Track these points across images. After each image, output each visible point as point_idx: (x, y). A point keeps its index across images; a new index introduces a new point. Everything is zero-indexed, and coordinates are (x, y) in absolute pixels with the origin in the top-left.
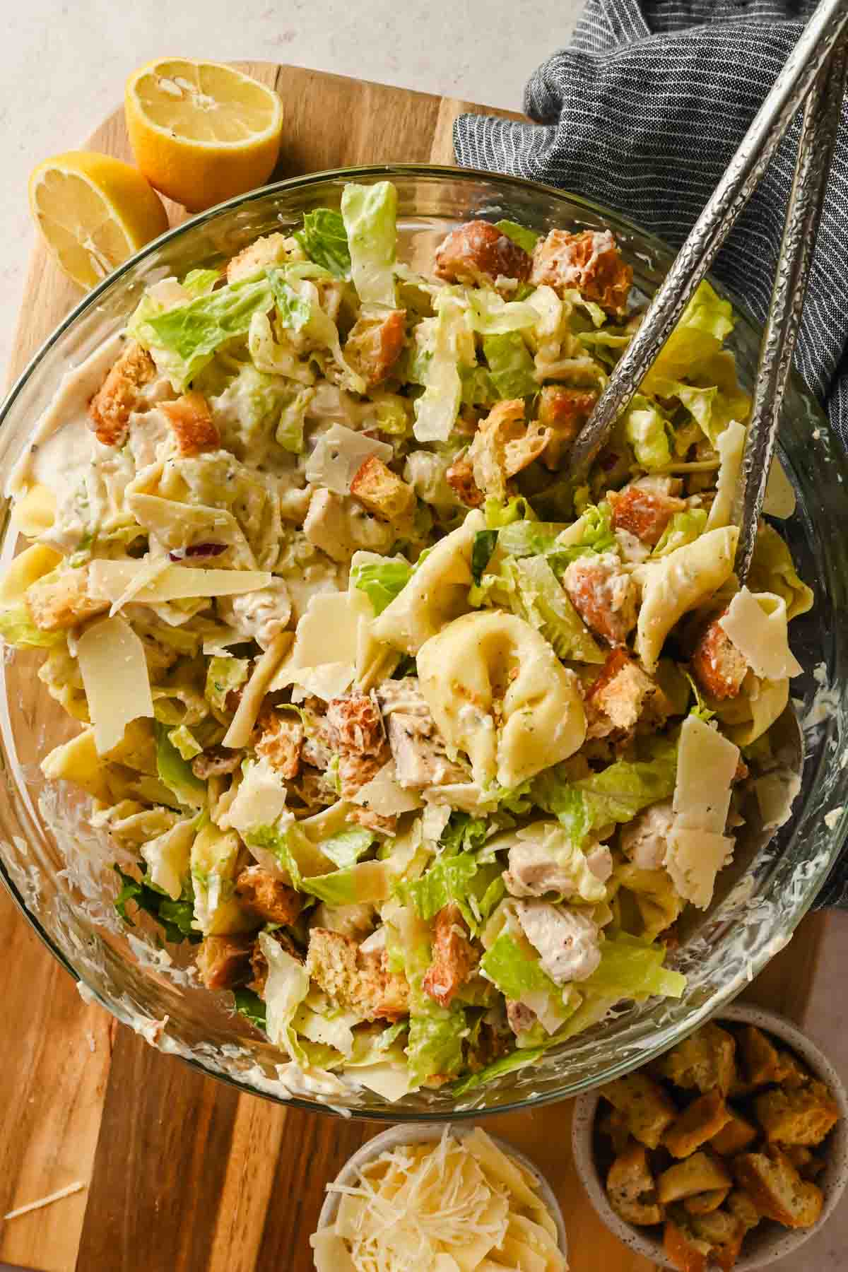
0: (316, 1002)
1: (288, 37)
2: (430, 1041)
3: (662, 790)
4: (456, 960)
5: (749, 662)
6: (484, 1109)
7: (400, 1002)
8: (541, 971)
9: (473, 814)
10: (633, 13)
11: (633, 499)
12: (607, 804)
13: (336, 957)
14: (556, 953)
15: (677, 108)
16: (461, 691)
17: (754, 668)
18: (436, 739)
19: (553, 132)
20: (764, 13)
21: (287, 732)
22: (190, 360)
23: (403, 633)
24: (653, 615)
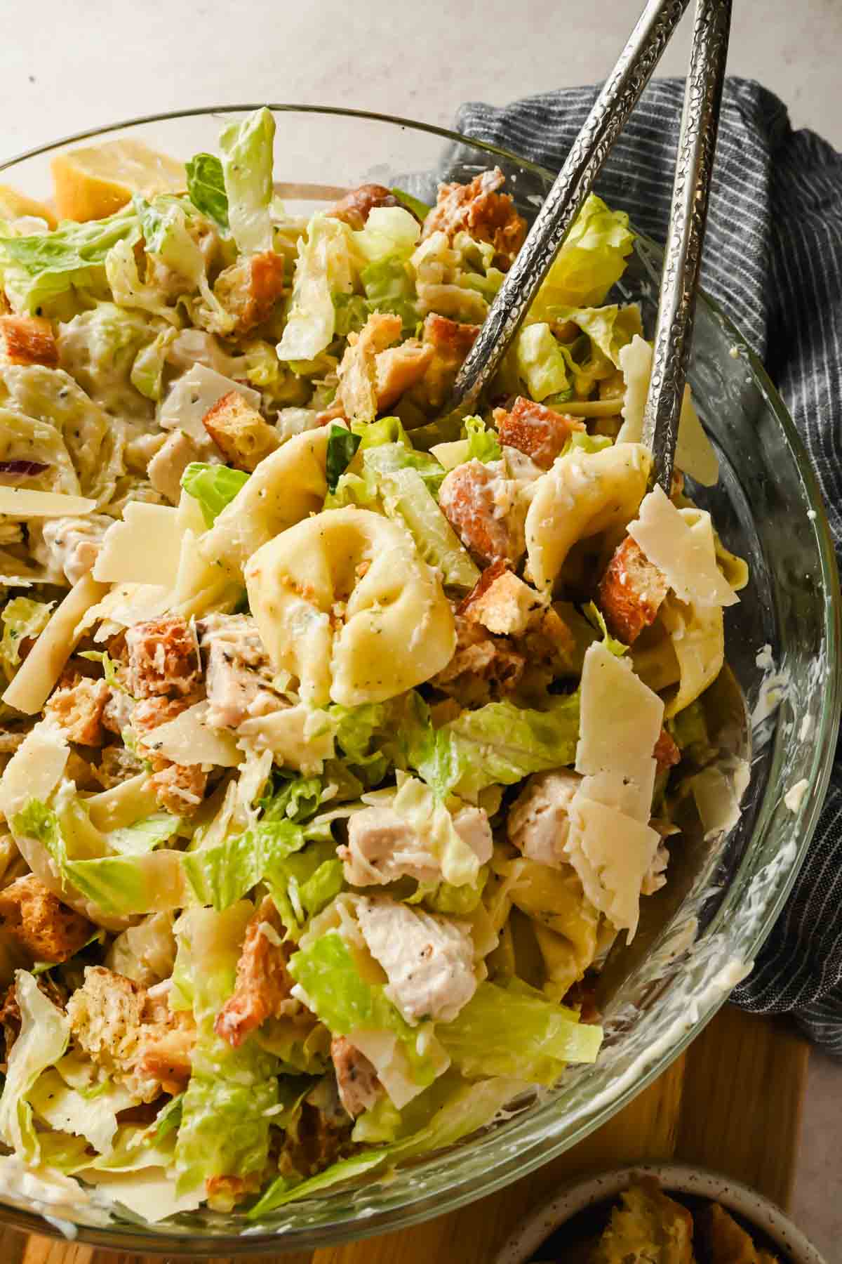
0: (76, 1071)
2: (214, 1114)
3: (562, 753)
4: (263, 978)
5: (669, 581)
6: (287, 1234)
7: (182, 1053)
8: (385, 1000)
9: (304, 768)
11: (523, 410)
12: (485, 756)
13: (113, 1002)
14: (408, 969)
16: (292, 586)
17: (676, 589)
18: (264, 670)
21: (89, 688)
22: (37, 277)
23: (235, 542)
24: (543, 515)
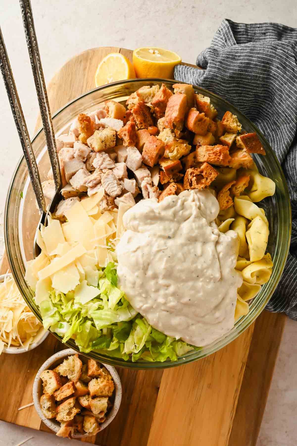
1: (123, 39)
10: (231, 36)
15: (243, 65)
19: (204, 72)
20: (271, 37)
